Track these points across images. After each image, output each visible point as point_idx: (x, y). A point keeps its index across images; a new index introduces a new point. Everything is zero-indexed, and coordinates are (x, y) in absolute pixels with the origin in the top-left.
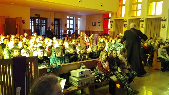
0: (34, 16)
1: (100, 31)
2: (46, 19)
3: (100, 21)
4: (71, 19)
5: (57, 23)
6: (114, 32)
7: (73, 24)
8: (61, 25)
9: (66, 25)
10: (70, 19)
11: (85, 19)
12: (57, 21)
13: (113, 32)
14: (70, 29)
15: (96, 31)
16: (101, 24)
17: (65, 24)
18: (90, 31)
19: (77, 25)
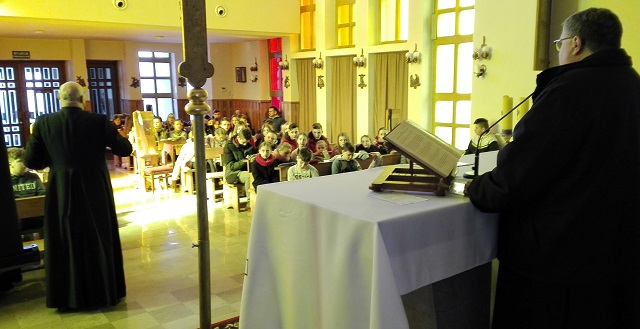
0: (10, 57)
1: (260, 98)
3: (254, 66)
4: (162, 60)
5: (109, 77)
6: (298, 103)
7: (169, 75)
9: (136, 84)
10: (154, 60)
12: (108, 70)
13: (292, 103)
14: (156, 96)
15: (249, 101)
16: (259, 73)
17: (134, 79)
18: (231, 101)
19: (182, 82)
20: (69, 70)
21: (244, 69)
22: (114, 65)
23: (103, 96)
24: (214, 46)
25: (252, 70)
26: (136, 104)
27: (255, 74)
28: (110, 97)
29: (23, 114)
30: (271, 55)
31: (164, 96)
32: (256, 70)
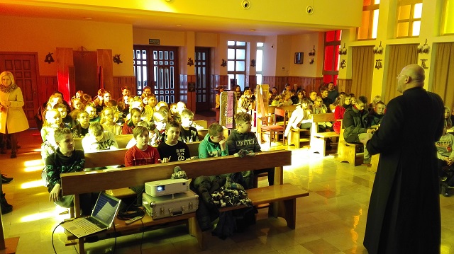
2: (175, 50)
5: (204, 59)
8: (212, 64)
10: (235, 47)
11: (275, 47)
12: (204, 54)
13: (347, 80)
15: (304, 78)
18: (288, 78)
19: (253, 63)
20: (182, 53)
21: (302, 54)
22: (208, 50)
23: (199, 72)
24: (279, 36)
25: (310, 54)
26: (224, 79)
27: (312, 57)
28: (204, 73)
29: (150, 83)
30: (326, 44)
31: (240, 73)
32: (314, 54)
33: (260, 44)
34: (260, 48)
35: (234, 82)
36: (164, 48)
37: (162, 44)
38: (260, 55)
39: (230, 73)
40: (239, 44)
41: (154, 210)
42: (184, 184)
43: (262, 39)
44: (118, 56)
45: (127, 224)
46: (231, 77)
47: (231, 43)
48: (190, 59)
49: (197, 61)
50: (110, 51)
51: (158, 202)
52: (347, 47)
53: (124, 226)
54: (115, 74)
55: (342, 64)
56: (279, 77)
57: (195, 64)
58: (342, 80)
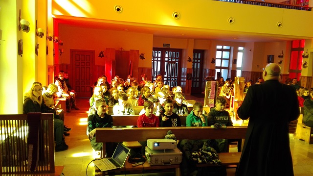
0: (162, 46)
3: (282, 55)
4: (226, 50)
5: (199, 57)
6: (311, 77)
7: (228, 58)
8: (205, 61)
9: (214, 61)
10: (222, 50)
11: (253, 50)
12: (199, 54)
13: (308, 77)
19: (235, 61)
20: (184, 53)
21: (273, 56)
22: (202, 52)
23: (195, 67)
24: (256, 43)
25: (279, 57)
26: (212, 72)
27: (281, 59)
28: (199, 67)
29: (162, 72)
30: (293, 50)
31: (224, 68)
32: (282, 57)
33: (240, 48)
34: (240, 51)
35: (219, 74)
36: (173, 50)
37: (171, 47)
38: (240, 56)
39: (218, 68)
40: (225, 47)
41: (151, 159)
42: (173, 143)
43: (243, 45)
44: (143, 55)
45: (133, 166)
46: (218, 71)
47: (219, 47)
48: (189, 58)
49: (194, 59)
50: (138, 51)
51: (154, 154)
52: (309, 52)
53: (131, 167)
54: (140, 66)
55: (304, 65)
56: (254, 72)
57: (192, 61)
58: (304, 77)
